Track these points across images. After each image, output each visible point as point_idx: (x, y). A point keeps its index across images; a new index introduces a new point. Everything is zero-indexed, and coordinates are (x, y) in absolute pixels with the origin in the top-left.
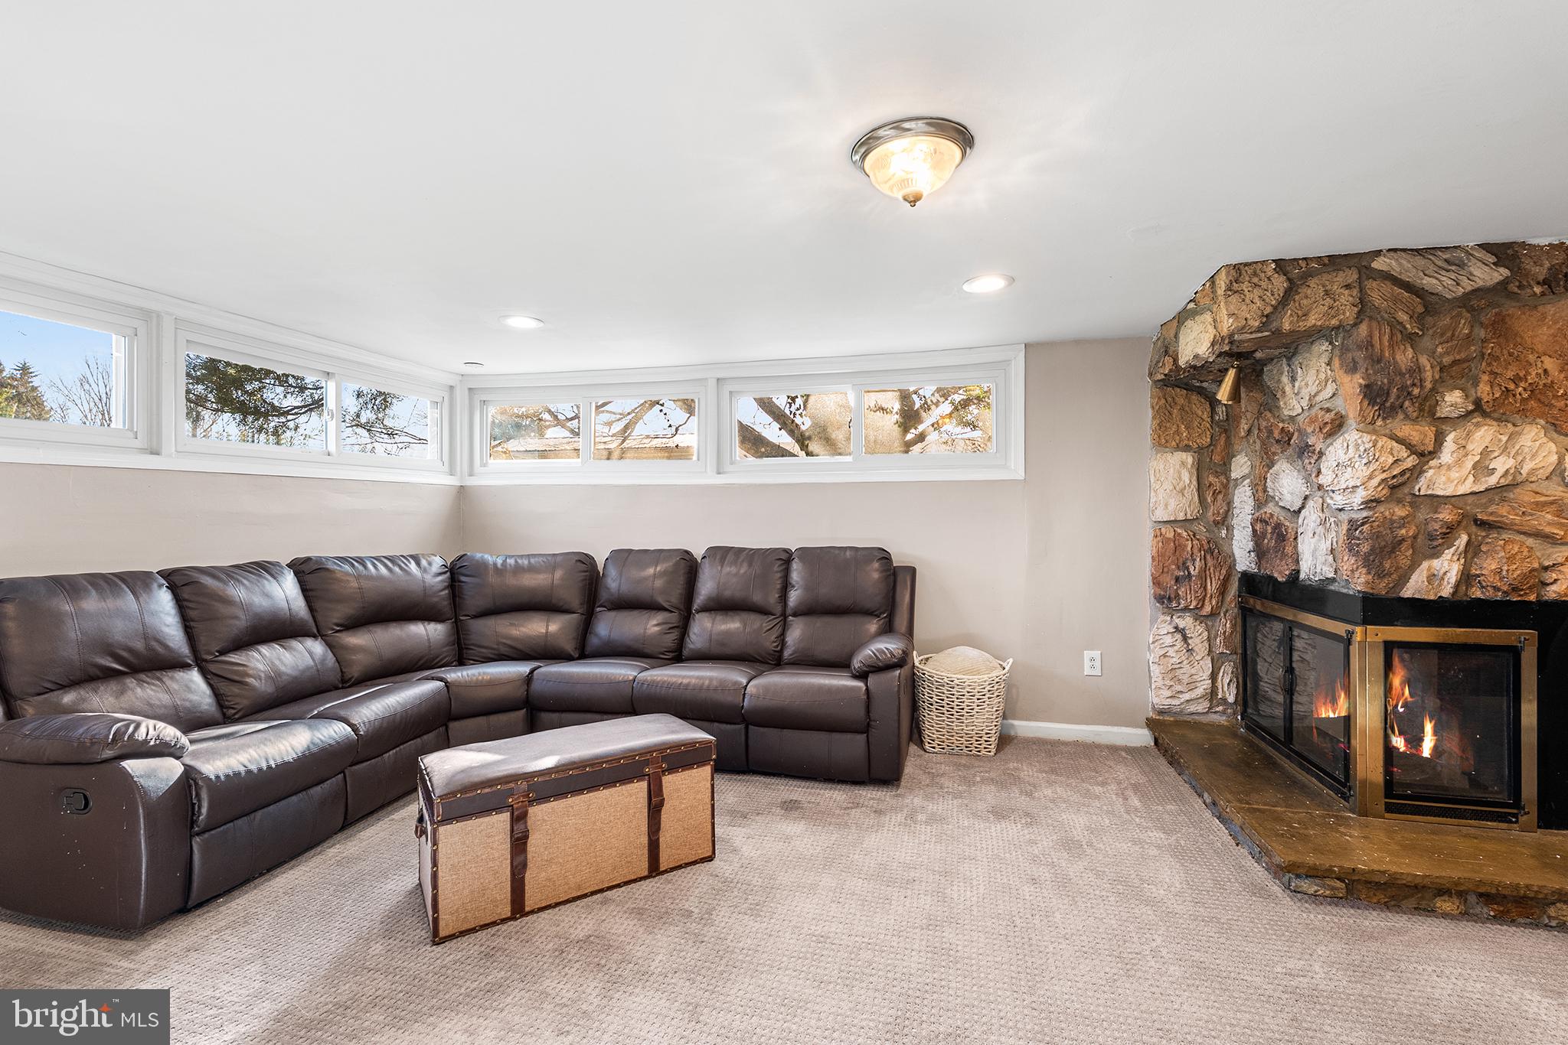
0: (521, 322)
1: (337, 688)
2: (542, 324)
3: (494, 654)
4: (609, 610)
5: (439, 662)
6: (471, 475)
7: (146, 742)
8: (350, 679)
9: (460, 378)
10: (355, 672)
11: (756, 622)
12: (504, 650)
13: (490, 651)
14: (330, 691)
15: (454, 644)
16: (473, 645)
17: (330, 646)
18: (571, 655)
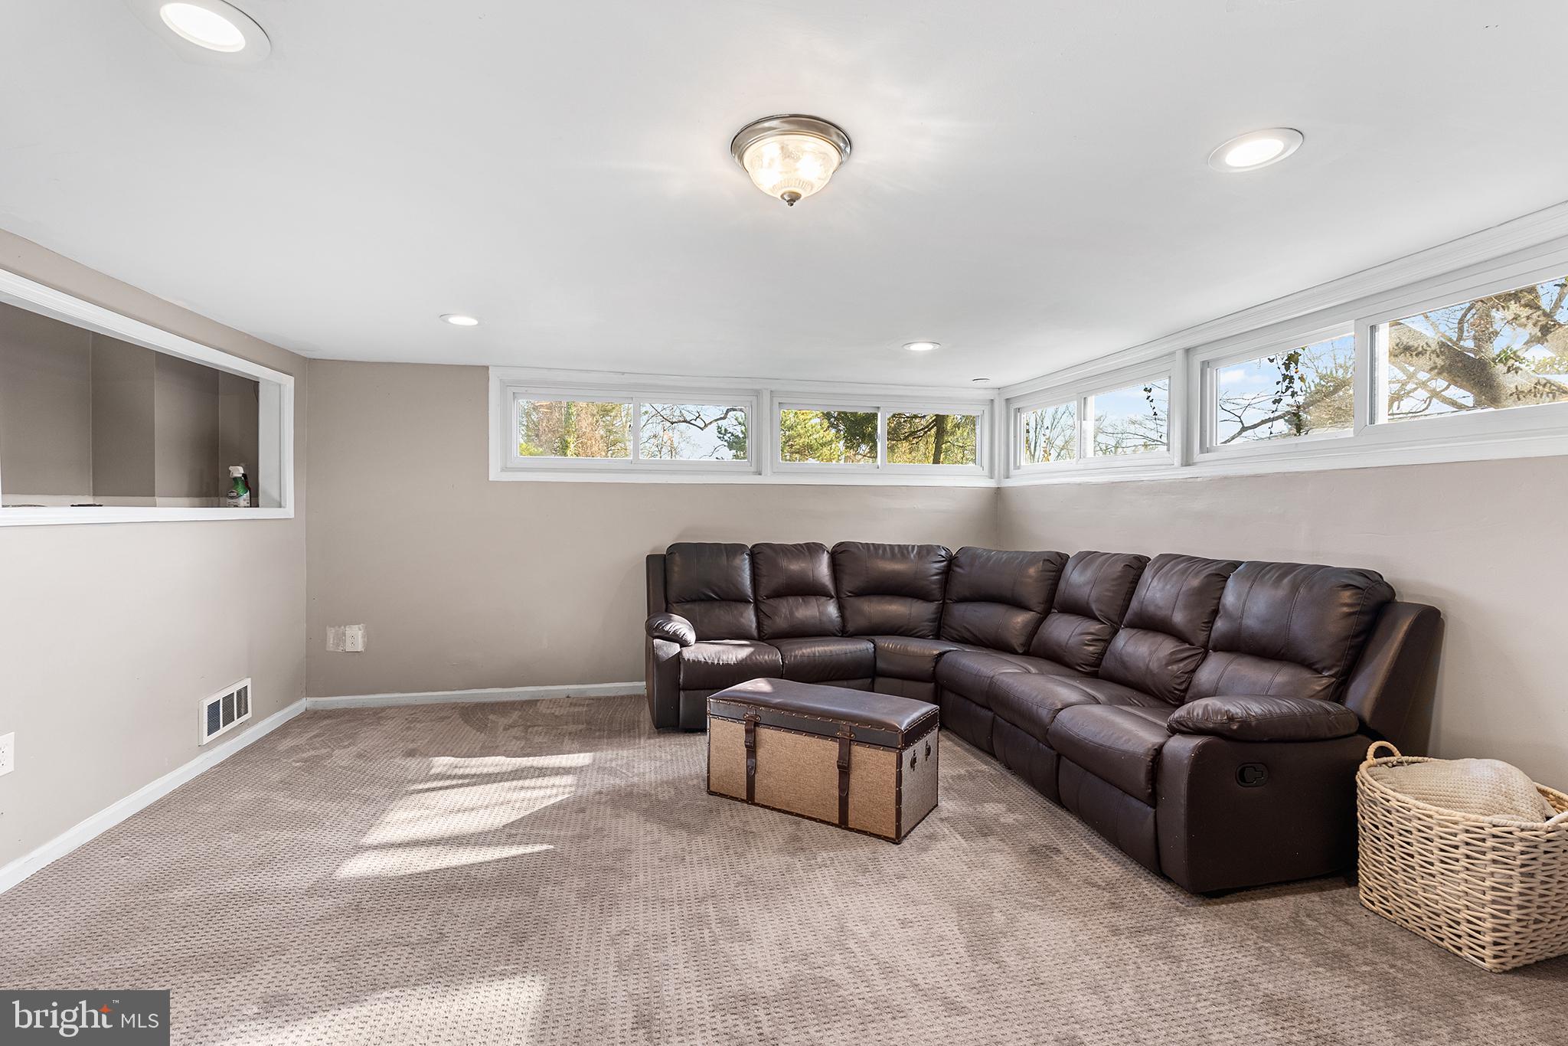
0: (921, 347)
1: (836, 636)
2: (938, 346)
3: (959, 636)
4: (1059, 612)
5: (916, 633)
6: (1008, 477)
7: (668, 632)
8: (847, 632)
9: (997, 391)
10: (851, 627)
11: (1167, 647)
12: (967, 635)
13: (957, 632)
14: (829, 636)
15: (935, 622)
16: (947, 625)
17: (841, 608)
18: (1015, 649)
